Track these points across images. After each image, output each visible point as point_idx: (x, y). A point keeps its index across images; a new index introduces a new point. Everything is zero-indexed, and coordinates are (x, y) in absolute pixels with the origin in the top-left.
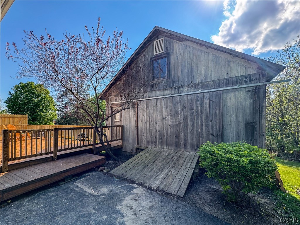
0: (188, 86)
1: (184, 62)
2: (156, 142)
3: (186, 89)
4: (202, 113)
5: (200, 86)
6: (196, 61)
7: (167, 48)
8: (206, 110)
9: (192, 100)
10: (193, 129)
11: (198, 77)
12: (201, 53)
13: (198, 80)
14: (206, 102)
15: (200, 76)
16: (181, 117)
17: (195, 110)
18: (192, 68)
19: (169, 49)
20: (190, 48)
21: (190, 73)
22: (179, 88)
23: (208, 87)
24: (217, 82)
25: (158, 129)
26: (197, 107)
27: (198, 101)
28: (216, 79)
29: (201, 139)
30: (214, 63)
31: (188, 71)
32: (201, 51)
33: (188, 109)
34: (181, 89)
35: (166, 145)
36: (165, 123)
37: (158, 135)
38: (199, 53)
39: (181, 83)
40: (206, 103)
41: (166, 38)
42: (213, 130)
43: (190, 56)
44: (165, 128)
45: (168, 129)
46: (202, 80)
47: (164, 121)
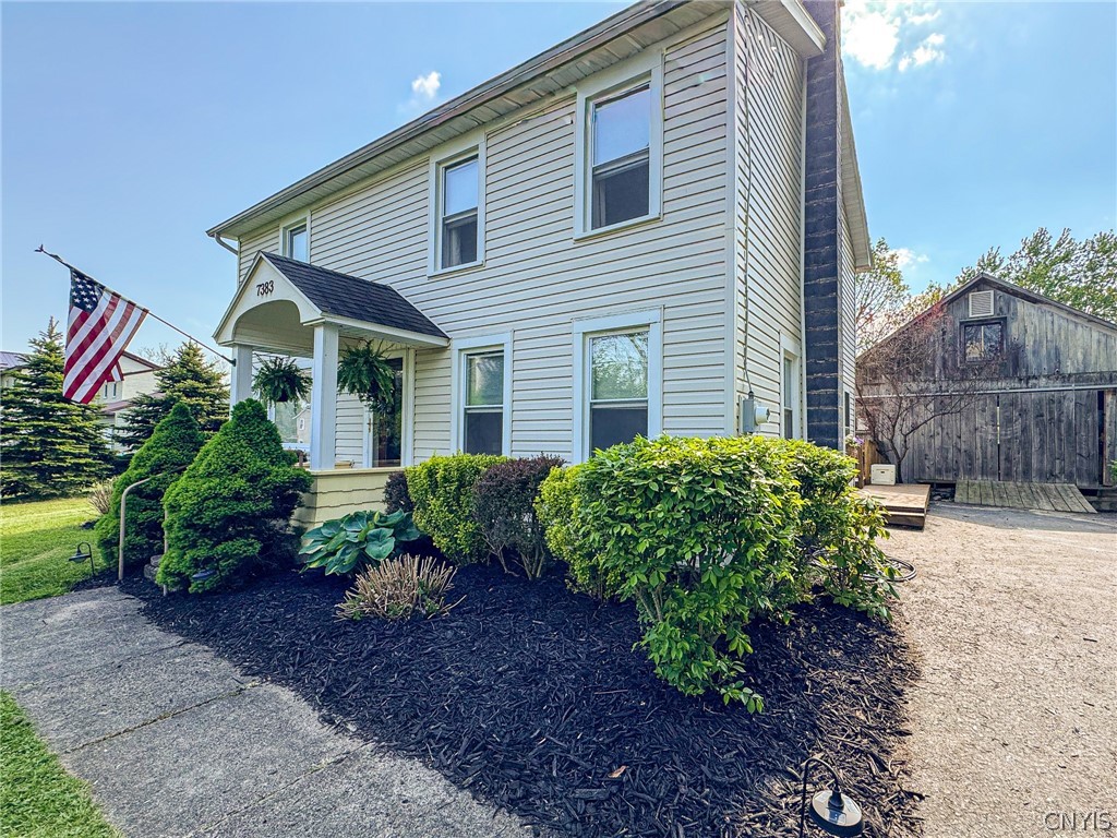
0: (1048, 377)
1: (1040, 337)
2: (958, 469)
3: (1043, 381)
4: (1060, 421)
5: (1073, 379)
6: (1066, 338)
7: (1001, 309)
8: (1068, 417)
9: (1040, 401)
10: (1041, 447)
11: (1069, 364)
12: (1076, 327)
13: (1069, 368)
14: (1070, 406)
15: (1073, 363)
16: (1018, 427)
17: (1047, 417)
18: (1056, 349)
19: (1005, 310)
20: (1052, 315)
21: (1053, 356)
22: (1029, 378)
23: (1089, 380)
24: (1107, 376)
25: (963, 447)
26: (1051, 412)
27: (1054, 402)
28: (1105, 369)
29: (1057, 461)
30: (1102, 346)
31: (1049, 353)
32: (1076, 324)
33: (1032, 415)
34: (1031, 382)
35: (982, 475)
36: (981, 437)
37: (962, 458)
38: (1071, 327)
39: (1034, 371)
40: (1068, 407)
41: (999, 292)
42: (1081, 448)
43: (1053, 330)
44: (979, 445)
45: (986, 448)
46: (1078, 369)
47: (978, 433)
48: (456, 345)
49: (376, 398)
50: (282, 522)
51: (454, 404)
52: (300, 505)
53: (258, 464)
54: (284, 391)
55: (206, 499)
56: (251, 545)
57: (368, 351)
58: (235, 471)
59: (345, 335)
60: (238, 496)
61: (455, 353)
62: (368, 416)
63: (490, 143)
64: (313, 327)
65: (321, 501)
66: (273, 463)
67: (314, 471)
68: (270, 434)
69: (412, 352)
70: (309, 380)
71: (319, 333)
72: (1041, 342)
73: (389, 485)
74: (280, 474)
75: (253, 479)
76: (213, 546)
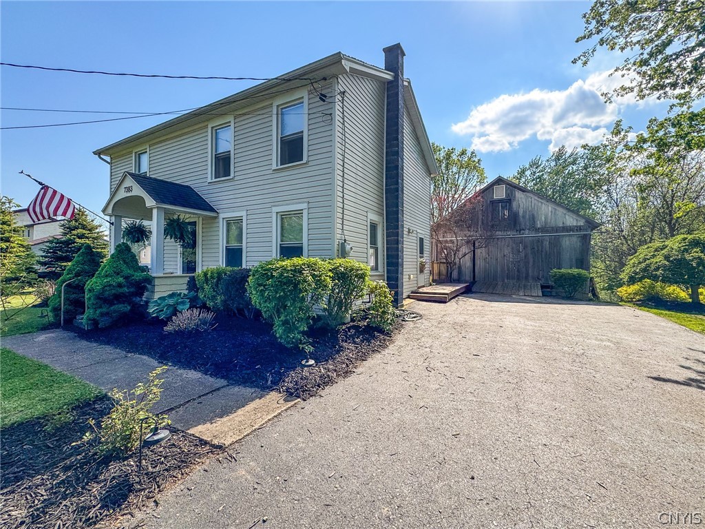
0: (529, 229)
1: (526, 209)
3: (527, 231)
4: (542, 251)
5: (540, 231)
6: (537, 210)
7: (508, 195)
8: (546, 249)
9: (533, 241)
10: (534, 264)
11: (538, 223)
13: (539, 225)
15: (540, 222)
17: (536, 249)
18: (533, 215)
19: (510, 196)
20: (531, 198)
21: (531, 219)
22: (521, 230)
23: (547, 231)
24: (555, 229)
26: (538, 247)
27: (539, 242)
28: (554, 226)
30: (553, 214)
31: (530, 217)
32: (542, 203)
33: (529, 248)
34: (523, 232)
36: (506, 260)
38: (540, 204)
39: (523, 226)
40: (546, 244)
41: (508, 187)
43: (531, 206)
44: (505, 264)
45: (509, 265)
46: (542, 226)
47: (505, 258)
48: (222, 216)
49: (184, 241)
50: (139, 299)
51: (221, 244)
52: (148, 290)
53: (128, 271)
54: (138, 237)
55: (106, 286)
56: (126, 307)
57: (179, 219)
58: (118, 274)
59: (166, 212)
60: (120, 285)
61: (221, 220)
62: (180, 250)
63: (236, 120)
64: (151, 209)
65: (157, 289)
66: (135, 271)
67: (154, 275)
68: (133, 258)
69: (201, 219)
70: (150, 232)
71: (155, 212)
72: (526, 212)
73: (189, 281)
74: (138, 276)
75: (126, 278)
76: (108, 308)
